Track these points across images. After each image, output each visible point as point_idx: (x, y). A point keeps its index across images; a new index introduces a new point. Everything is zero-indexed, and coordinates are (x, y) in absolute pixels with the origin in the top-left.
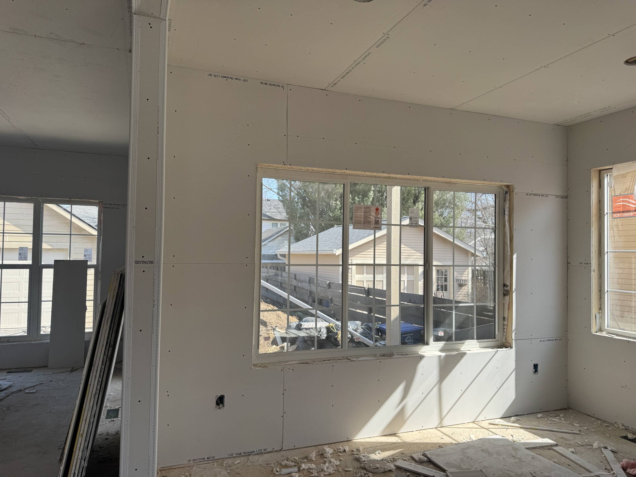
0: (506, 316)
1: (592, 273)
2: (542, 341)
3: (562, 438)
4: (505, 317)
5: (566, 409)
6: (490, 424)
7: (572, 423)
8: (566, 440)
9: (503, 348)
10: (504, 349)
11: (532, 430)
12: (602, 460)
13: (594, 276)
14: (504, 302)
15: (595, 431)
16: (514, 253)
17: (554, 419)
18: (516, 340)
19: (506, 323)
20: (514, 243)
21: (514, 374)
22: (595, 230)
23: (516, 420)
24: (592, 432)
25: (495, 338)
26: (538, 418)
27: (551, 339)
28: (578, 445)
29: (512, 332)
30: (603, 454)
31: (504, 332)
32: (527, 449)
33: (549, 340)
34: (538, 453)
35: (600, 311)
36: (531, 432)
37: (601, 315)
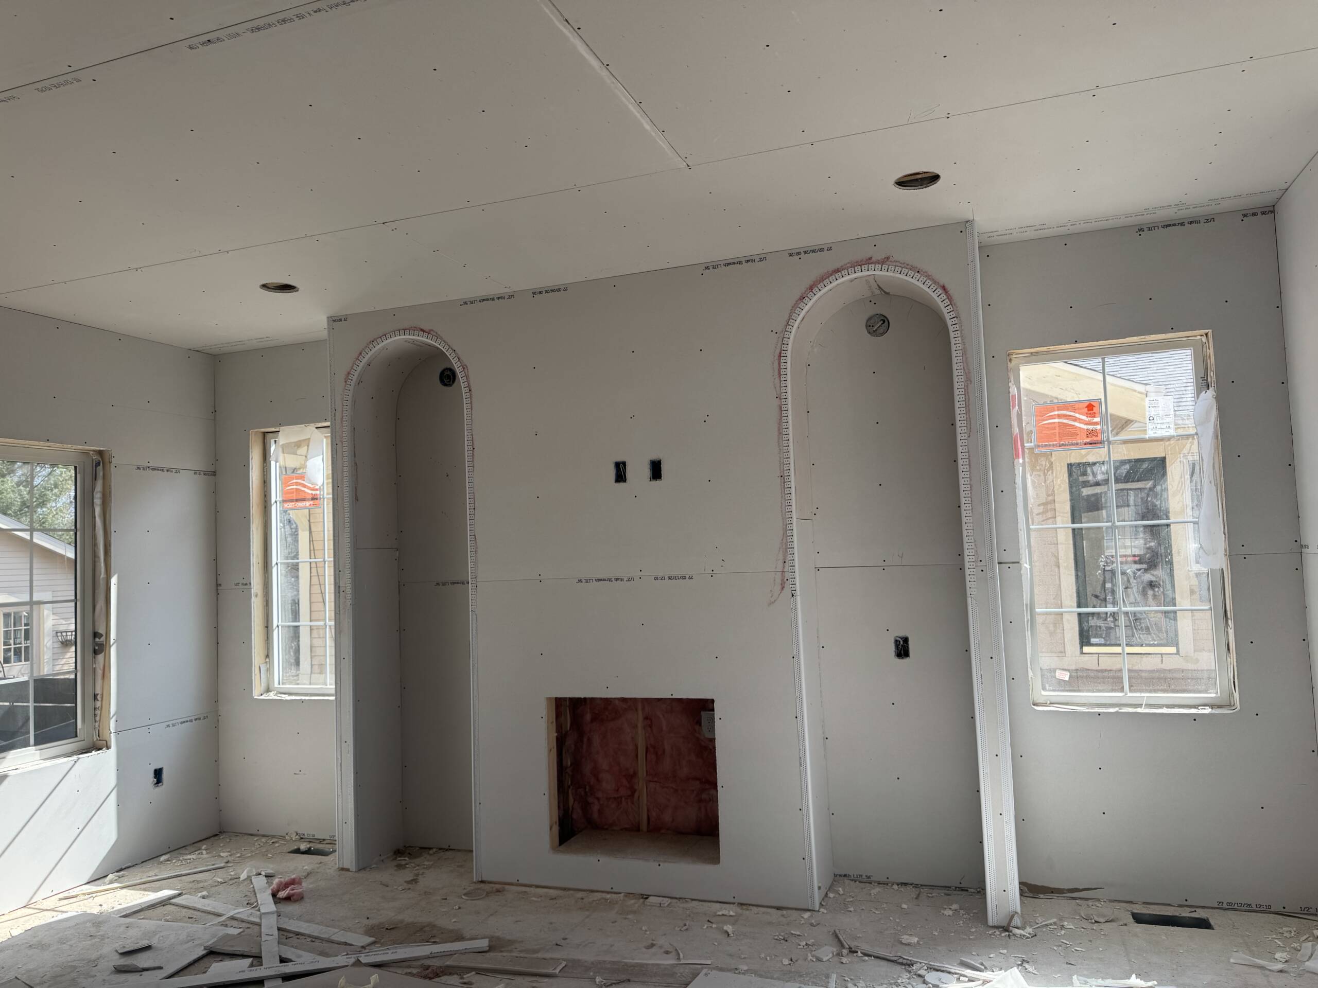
0: (98, 691)
1: (253, 599)
2: (171, 725)
3: (193, 881)
4: (98, 694)
5: (217, 835)
6: (60, 899)
7: (217, 854)
8: (198, 882)
9: (91, 752)
10: (94, 753)
11: (142, 886)
12: (248, 894)
13: (256, 604)
14: (94, 666)
15: (252, 856)
16: (112, 575)
17: (189, 857)
18: (117, 732)
19: (98, 704)
20: (112, 555)
21: (113, 797)
22: (257, 529)
23: (117, 878)
24: (247, 858)
25: (76, 736)
26: (161, 862)
27: (188, 719)
28: (216, 884)
29: (109, 719)
30: (252, 883)
31: (95, 721)
32: (125, 916)
33: (184, 722)
34: (142, 917)
35: (268, 660)
36: (140, 889)
37: (268, 666)
